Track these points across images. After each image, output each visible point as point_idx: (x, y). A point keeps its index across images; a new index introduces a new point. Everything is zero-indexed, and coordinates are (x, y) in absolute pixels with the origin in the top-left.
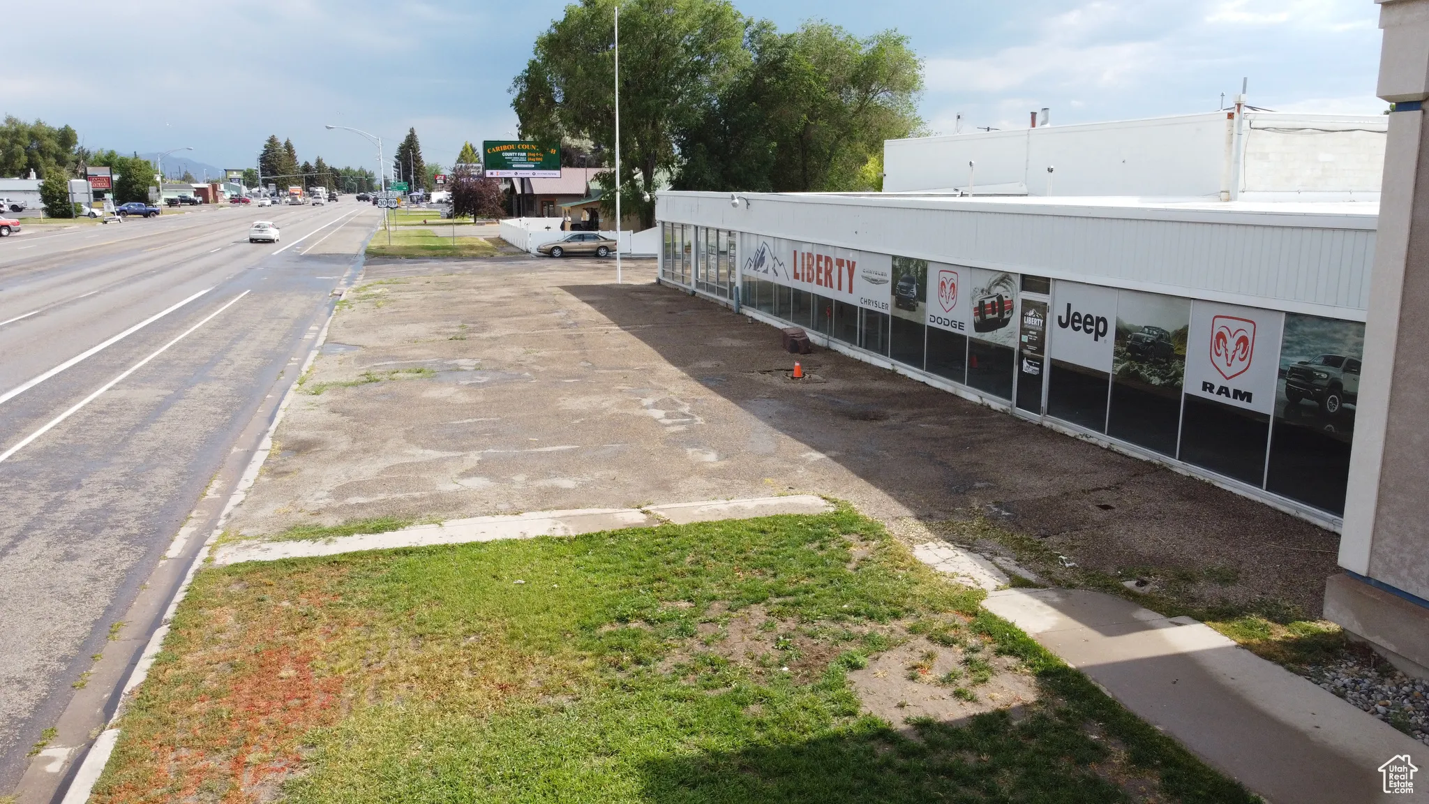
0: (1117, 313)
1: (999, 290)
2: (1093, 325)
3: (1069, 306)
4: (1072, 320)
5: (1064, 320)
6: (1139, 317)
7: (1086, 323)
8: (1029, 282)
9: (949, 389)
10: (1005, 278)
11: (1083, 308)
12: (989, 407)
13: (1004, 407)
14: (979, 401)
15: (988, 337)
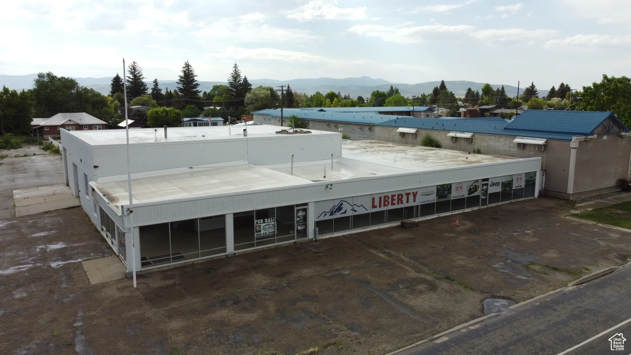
0: (501, 181)
1: (475, 184)
2: (497, 184)
3: (492, 182)
4: (493, 184)
5: (491, 185)
6: (504, 180)
7: (496, 184)
8: (484, 180)
9: (461, 212)
10: (477, 181)
11: (495, 182)
12: (474, 210)
13: (478, 208)
14: (471, 210)
15: (472, 195)
